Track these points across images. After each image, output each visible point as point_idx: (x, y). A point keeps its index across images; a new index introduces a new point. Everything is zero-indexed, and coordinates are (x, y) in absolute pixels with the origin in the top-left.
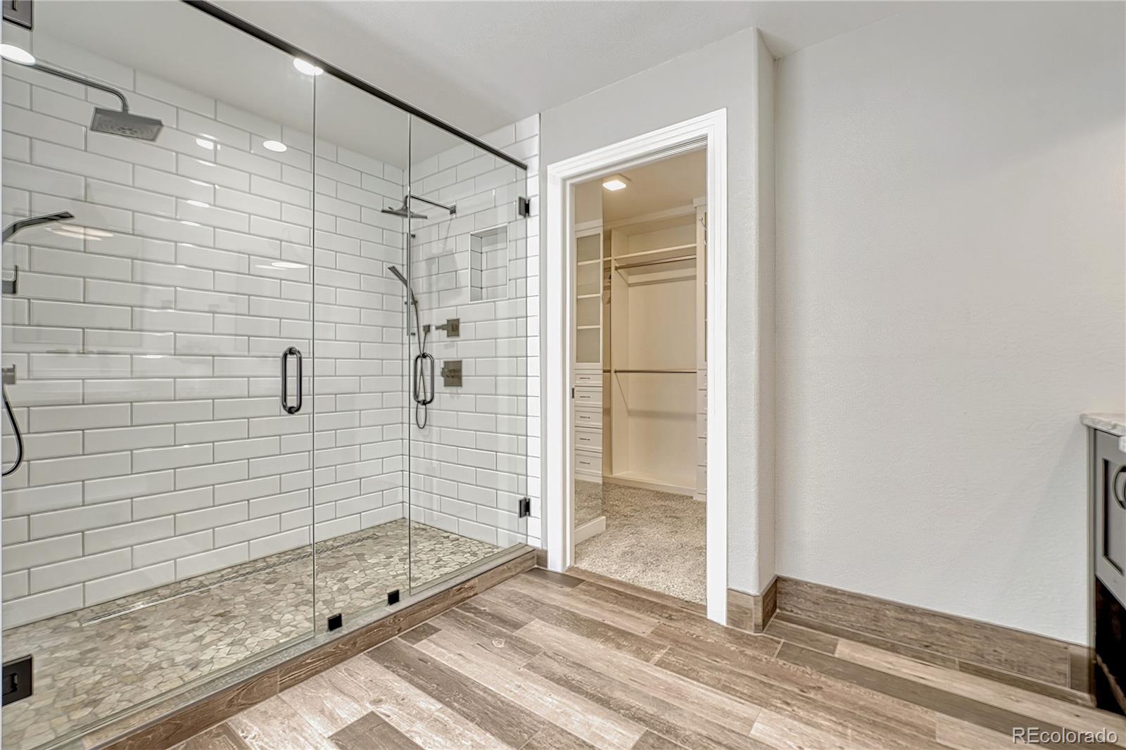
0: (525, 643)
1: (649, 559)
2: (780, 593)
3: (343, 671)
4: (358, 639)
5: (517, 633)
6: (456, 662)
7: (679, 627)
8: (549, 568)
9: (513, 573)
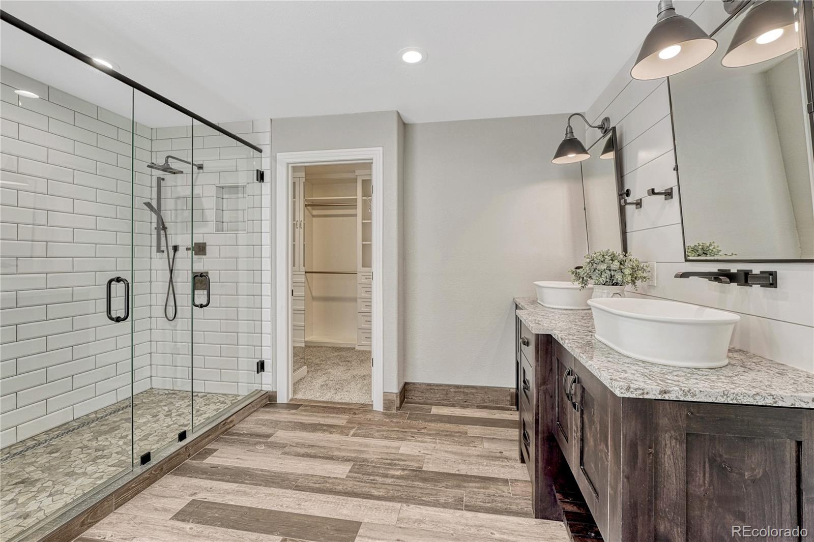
0: (277, 443)
1: (337, 387)
2: (407, 391)
3: (158, 487)
4: (164, 466)
5: (270, 440)
6: (236, 463)
7: (360, 417)
8: (278, 402)
9: (255, 409)
